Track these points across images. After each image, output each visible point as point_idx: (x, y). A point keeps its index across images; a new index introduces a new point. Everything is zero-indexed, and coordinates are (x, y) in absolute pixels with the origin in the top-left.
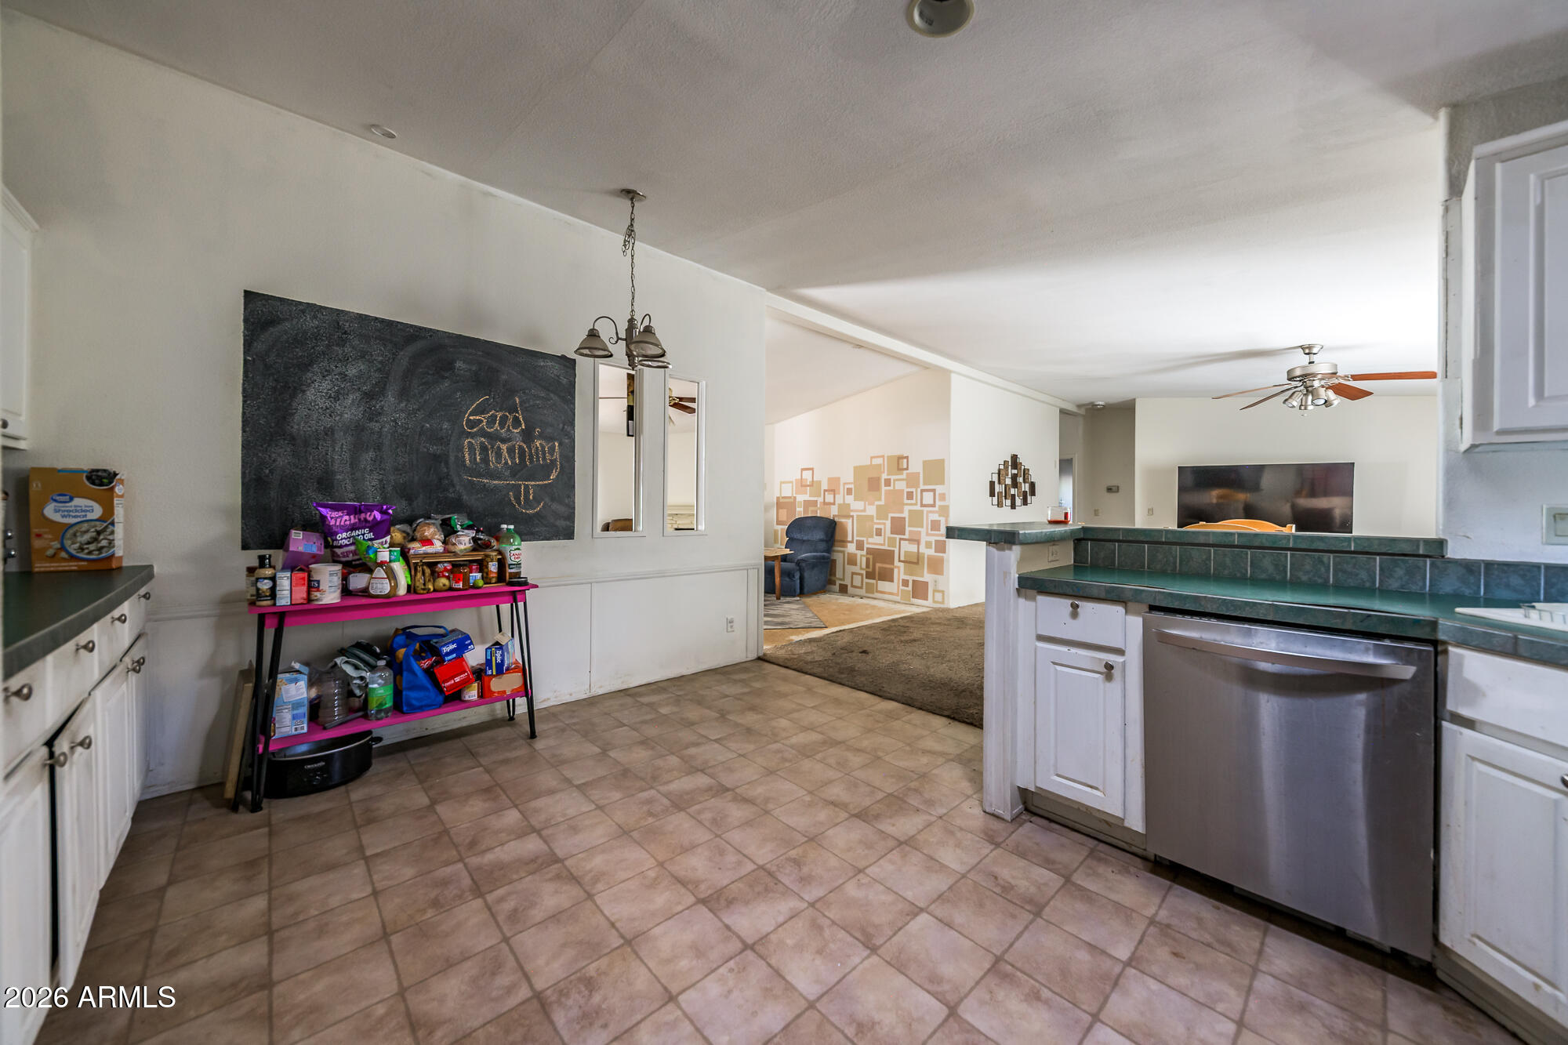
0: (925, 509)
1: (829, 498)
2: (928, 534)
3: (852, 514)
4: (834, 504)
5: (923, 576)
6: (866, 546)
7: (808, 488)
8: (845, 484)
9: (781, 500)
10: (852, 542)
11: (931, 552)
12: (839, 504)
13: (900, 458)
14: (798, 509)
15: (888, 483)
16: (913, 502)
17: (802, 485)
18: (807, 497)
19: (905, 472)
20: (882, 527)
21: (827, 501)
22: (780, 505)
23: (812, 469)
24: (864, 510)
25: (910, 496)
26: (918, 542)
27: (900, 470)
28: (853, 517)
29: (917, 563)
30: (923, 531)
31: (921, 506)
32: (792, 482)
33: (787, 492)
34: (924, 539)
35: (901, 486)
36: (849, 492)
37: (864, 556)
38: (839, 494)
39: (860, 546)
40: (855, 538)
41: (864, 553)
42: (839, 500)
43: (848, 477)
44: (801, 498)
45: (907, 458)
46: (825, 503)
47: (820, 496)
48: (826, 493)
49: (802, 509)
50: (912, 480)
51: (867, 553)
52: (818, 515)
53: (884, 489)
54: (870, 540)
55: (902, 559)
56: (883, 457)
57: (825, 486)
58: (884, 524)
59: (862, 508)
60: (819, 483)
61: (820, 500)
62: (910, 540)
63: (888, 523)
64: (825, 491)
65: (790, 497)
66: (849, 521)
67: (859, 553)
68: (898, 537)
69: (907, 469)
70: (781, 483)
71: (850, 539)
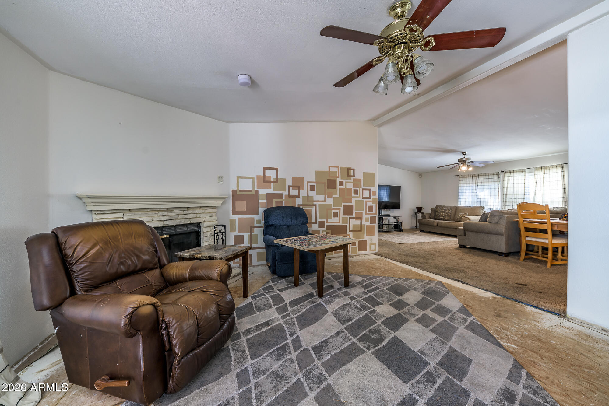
0: (365, 200)
1: (294, 192)
2: (366, 214)
3: (315, 203)
4: (299, 196)
5: (364, 238)
6: (326, 224)
7: (272, 184)
8: (308, 183)
9: (238, 193)
10: (315, 223)
11: (368, 223)
12: (303, 197)
13: (349, 169)
14: (260, 201)
15: (341, 183)
16: (358, 195)
17: (265, 181)
18: (271, 191)
19: (352, 178)
20: (338, 211)
21: (292, 194)
22: (236, 196)
23: (277, 169)
24: (325, 201)
25: (356, 192)
26: (361, 219)
27: (349, 176)
28: (315, 205)
29: (361, 231)
30: (364, 212)
31: (362, 198)
32: (253, 178)
33: (247, 185)
34: (364, 216)
35: (350, 186)
36: (312, 188)
37: (325, 231)
38: (303, 189)
39: (322, 225)
40: (318, 220)
41: (325, 229)
42: (303, 193)
43: (310, 177)
44: (263, 192)
45: (354, 170)
46: (290, 196)
47: (285, 191)
48: (291, 188)
49: (265, 201)
50: (357, 183)
51: (327, 229)
52: (284, 205)
53: (338, 187)
54: (329, 220)
55: (351, 229)
56: (338, 167)
57: (289, 183)
58: (340, 209)
59: (323, 199)
60: (284, 180)
61: (286, 193)
62: (356, 218)
63: (342, 209)
64: (290, 187)
65: (251, 191)
66: (313, 209)
67: (321, 230)
68: (348, 217)
69: (354, 176)
70: (238, 178)
71: (313, 220)
